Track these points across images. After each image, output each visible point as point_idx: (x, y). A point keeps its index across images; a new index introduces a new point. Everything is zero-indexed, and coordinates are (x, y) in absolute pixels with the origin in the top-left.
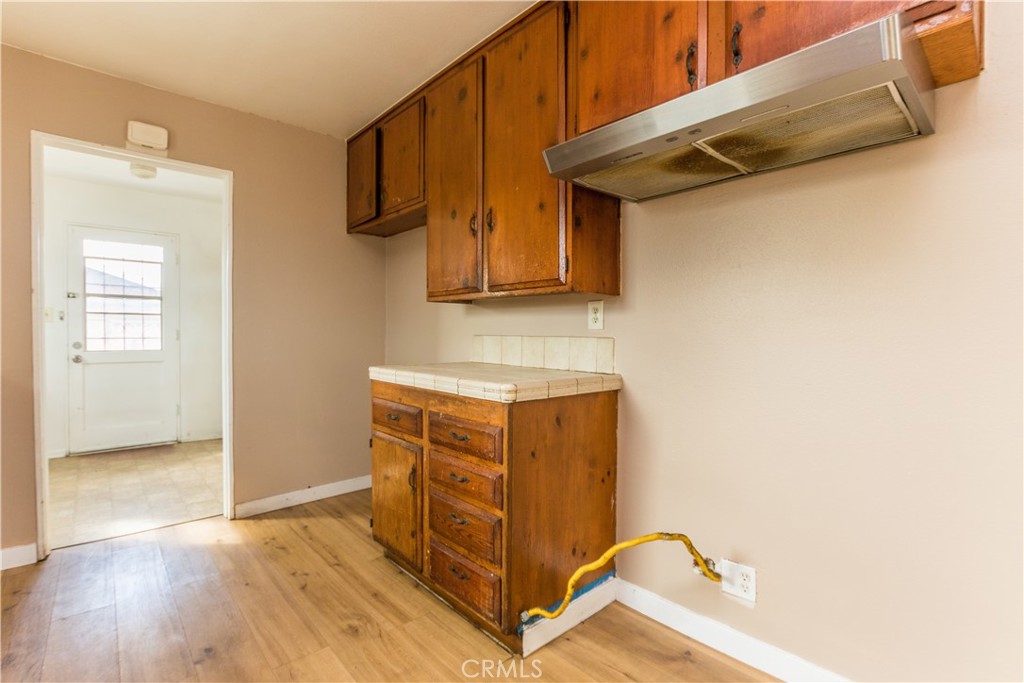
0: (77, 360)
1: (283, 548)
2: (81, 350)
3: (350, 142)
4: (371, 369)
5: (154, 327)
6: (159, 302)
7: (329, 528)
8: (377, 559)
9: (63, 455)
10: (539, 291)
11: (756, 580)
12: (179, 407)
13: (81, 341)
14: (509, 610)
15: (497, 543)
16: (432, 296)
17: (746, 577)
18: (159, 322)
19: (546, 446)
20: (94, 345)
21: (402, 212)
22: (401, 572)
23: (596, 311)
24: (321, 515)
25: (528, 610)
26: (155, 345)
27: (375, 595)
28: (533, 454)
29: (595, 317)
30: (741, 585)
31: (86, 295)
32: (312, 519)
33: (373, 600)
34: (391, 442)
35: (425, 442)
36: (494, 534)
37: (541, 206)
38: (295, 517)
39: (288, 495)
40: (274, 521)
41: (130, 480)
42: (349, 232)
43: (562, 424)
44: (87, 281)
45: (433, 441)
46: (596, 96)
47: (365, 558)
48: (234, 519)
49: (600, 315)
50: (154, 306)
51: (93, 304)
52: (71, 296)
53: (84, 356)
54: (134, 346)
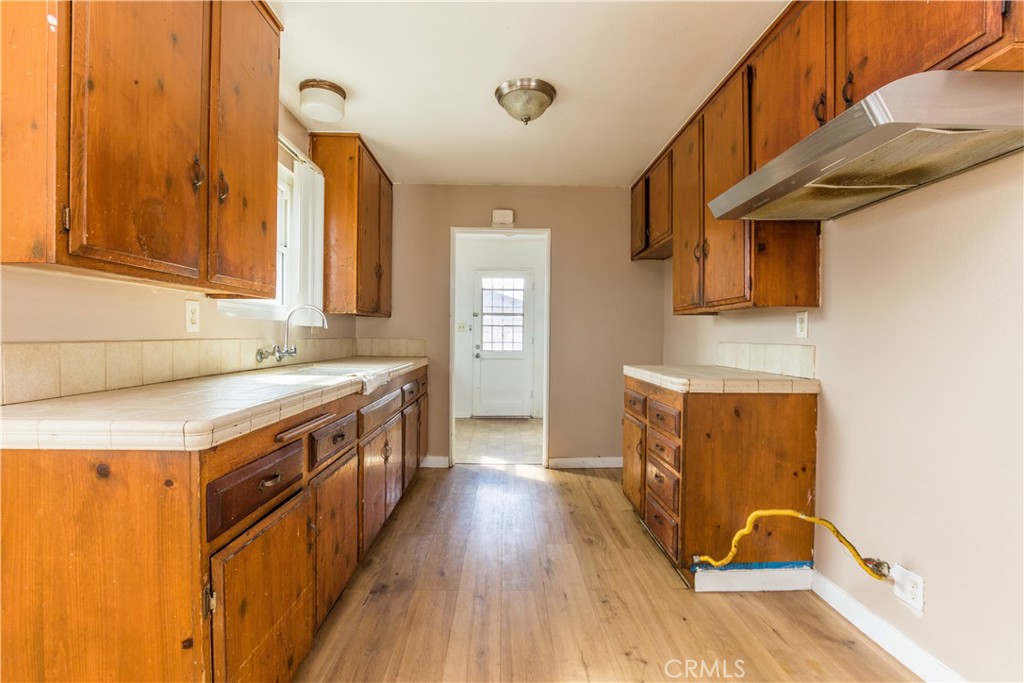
0: (478, 356)
1: (570, 490)
2: (480, 350)
3: (633, 188)
4: (625, 367)
5: (519, 336)
6: (522, 317)
7: (605, 485)
8: (627, 511)
9: (469, 417)
10: (735, 306)
11: (924, 589)
12: (532, 392)
13: (480, 344)
14: (683, 549)
15: (676, 496)
16: (676, 311)
17: (915, 585)
18: (522, 331)
19: (722, 431)
20: (486, 347)
21: (661, 243)
22: (639, 522)
23: (802, 321)
24: (603, 477)
25: (700, 555)
26: (518, 347)
27: (614, 529)
28: (708, 436)
29: (801, 326)
30: (909, 590)
31: (483, 314)
32: (596, 479)
33: (611, 531)
34: (632, 421)
35: (647, 422)
36: (674, 490)
37: (734, 237)
38: (586, 474)
39: (583, 459)
40: (571, 475)
41: (499, 436)
42: (632, 260)
43: (742, 416)
44: (483, 305)
45: (650, 421)
46: (766, 144)
47: (620, 508)
48: (547, 468)
49: (805, 324)
50: (519, 320)
51: (487, 320)
52: (475, 315)
53: (481, 354)
54: (508, 348)
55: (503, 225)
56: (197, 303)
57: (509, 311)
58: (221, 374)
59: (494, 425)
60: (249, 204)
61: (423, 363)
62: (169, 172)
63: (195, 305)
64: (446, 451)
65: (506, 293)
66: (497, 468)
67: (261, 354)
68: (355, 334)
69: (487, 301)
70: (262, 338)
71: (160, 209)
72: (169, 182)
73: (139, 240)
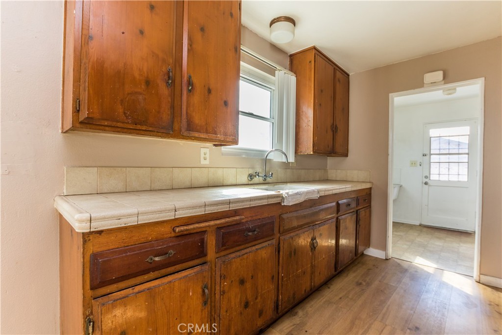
0: (426, 183)
2: (428, 179)
5: (464, 169)
6: (467, 156)
9: (418, 224)
13: (428, 175)
18: (467, 166)
20: (434, 177)
26: (464, 178)
31: (431, 154)
44: (431, 148)
48: (478, 282)
50: (465, 158)
51: (434, 158)
52: (424, 155)
53: (429, 182)
54: (454, 178)
55: (433, 83)
56: (208, 149)
57: (456, 151)
58: (223, 186)
59: (437, 234)
60: (213, 92)
61: (368, 186)
62: (147, 77)
63: (207, 151)
64: (384, 247)
65: (451, 138)
66: (426, 269)
67: (251, 176)
68: (327, 167)
69: (435, 146)
70: (253, 168)
71: (141, 97)
72: (148, 83)
73: (125, 113)
